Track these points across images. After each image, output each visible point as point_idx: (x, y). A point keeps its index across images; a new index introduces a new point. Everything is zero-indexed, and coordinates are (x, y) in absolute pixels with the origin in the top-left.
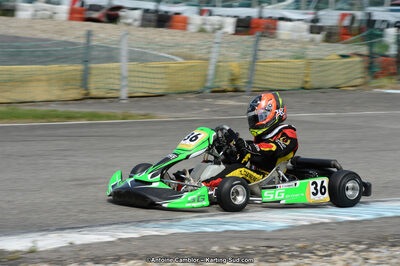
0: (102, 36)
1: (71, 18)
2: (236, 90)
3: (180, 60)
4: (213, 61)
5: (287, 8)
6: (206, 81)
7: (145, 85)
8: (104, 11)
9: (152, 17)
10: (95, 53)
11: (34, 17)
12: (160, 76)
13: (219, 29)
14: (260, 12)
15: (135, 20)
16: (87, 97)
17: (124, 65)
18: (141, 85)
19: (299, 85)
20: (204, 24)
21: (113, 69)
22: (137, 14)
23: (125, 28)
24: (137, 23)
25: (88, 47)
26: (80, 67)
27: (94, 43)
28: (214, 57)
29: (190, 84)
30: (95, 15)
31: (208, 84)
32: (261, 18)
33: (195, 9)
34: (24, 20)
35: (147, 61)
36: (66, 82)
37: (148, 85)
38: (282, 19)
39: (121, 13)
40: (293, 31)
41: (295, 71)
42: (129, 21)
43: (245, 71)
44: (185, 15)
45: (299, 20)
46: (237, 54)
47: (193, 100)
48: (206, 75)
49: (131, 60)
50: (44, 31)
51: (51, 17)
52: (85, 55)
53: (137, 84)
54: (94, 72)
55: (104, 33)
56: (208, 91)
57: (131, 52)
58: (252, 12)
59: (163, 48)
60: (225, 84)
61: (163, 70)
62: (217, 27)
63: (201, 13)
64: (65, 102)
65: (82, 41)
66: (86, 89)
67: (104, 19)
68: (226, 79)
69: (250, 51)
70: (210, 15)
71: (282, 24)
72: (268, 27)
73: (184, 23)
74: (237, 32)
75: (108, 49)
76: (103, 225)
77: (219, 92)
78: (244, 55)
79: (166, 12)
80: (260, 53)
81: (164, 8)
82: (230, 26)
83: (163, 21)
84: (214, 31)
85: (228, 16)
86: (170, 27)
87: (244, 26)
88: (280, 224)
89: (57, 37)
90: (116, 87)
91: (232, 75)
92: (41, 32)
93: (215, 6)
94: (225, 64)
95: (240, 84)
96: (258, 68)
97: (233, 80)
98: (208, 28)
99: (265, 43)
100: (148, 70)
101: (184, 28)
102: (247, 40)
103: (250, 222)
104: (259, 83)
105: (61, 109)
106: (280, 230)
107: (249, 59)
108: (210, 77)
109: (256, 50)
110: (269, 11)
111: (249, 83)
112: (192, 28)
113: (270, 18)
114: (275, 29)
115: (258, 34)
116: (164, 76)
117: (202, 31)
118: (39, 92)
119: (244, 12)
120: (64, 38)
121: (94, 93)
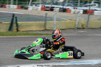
0: (49, 14)
1: (42, 10)
2: (83, 28)
3: (69, 20)
4: (77, 21)
5: (96, 7)
6: (76, 26)
7: (60, 27)
8: (50, 8)
9: (62, 9)
10: (47, 19)
11: (33, 10)
12: (64, 24)
13: (79, 13)
14: (90, 8)
15: (58, 10)
16: (46, 30)
17: (55, 22)
18: (59, 27)
19: (100, 27)
20: (75, 11)
21: (52, 23)
22: (58, 9)
23: (55, 12)
24: (58, 11)
25: (46, 17)
26: (44, 22)
27: (47, 16)
28: (78, 20)
29: (72, 26)
30: (48, 9)
31: (76, 27)
32: (90, 10)
33: (73, 7)
34: (30, 10)
35: (61, 21)
36: (40, 26)
37: (61, 27)
38: (95, 10)
39: (54, 9)
40: (98, 13)
41: (99, 23)
42: (56, 11)
43: (86, 23)
44: (70, 9)
45: (100, 10)
46: (83, 19)
47: (72, 31)
48: (75, 24)
49: (57, 20)
50: (35, 13)
51: (37, 10)
52: (46, 19)
53: (58, 27)
54: (47, 23)
55: (50, 13)
56: (76, 28)
57: (57, 18)
58: (87, 8)
59: (64, 17)
60: (80, 27)
61: (65, 23)
62: (78, 12)
63: (74, 8)
64: (40, 31)
65: (45, 16)
66: (45, 28)
67: (50, 10)
68: (81, 25)
69: (87, 18)
70: (77, 9)
71: (95, 11)
72: (92, 12)
73: (70, 11)
74: (83, 13)
75: (51, 18)
76: (50, 62)
77: (79, 29)
78: (85, 19)
79: (65, 8)
80: (90, 19)
81: (65, 7)
82: (81, 12)
83: (64, 10)
84: (78, 13)
85: (81, 9)
86: (66, 12)
87: (85, 12)
88: (96, 63)
89: (38, 15)
90: (53, 27)
91: (82, 24)
92: (34, 13)
93: (78, 7)
94: (81, 22)
95: (84, 27)
96: (89, 23)
97: (82, 26)
98: (76, 12)
99: (91, 16)
100: (61, 23)
101: (70, 12)
102: (86, 15)
103: (88, 62)
104: (89, 26)
105: (39, 33)
106: (96, 65)
107: (87, 20)
108: (77, 25)
109: (89, 18)
110: (92, 8)
111: (87, 26)
112: (72, 12)
113: (92, 10)
114: (93, 13)
115: (89, 14)
116: (65, 24)
117: (74, 13)
118: (34, 28)
119: (85, 8)
120: (40, 15)
121: (47, 29)
